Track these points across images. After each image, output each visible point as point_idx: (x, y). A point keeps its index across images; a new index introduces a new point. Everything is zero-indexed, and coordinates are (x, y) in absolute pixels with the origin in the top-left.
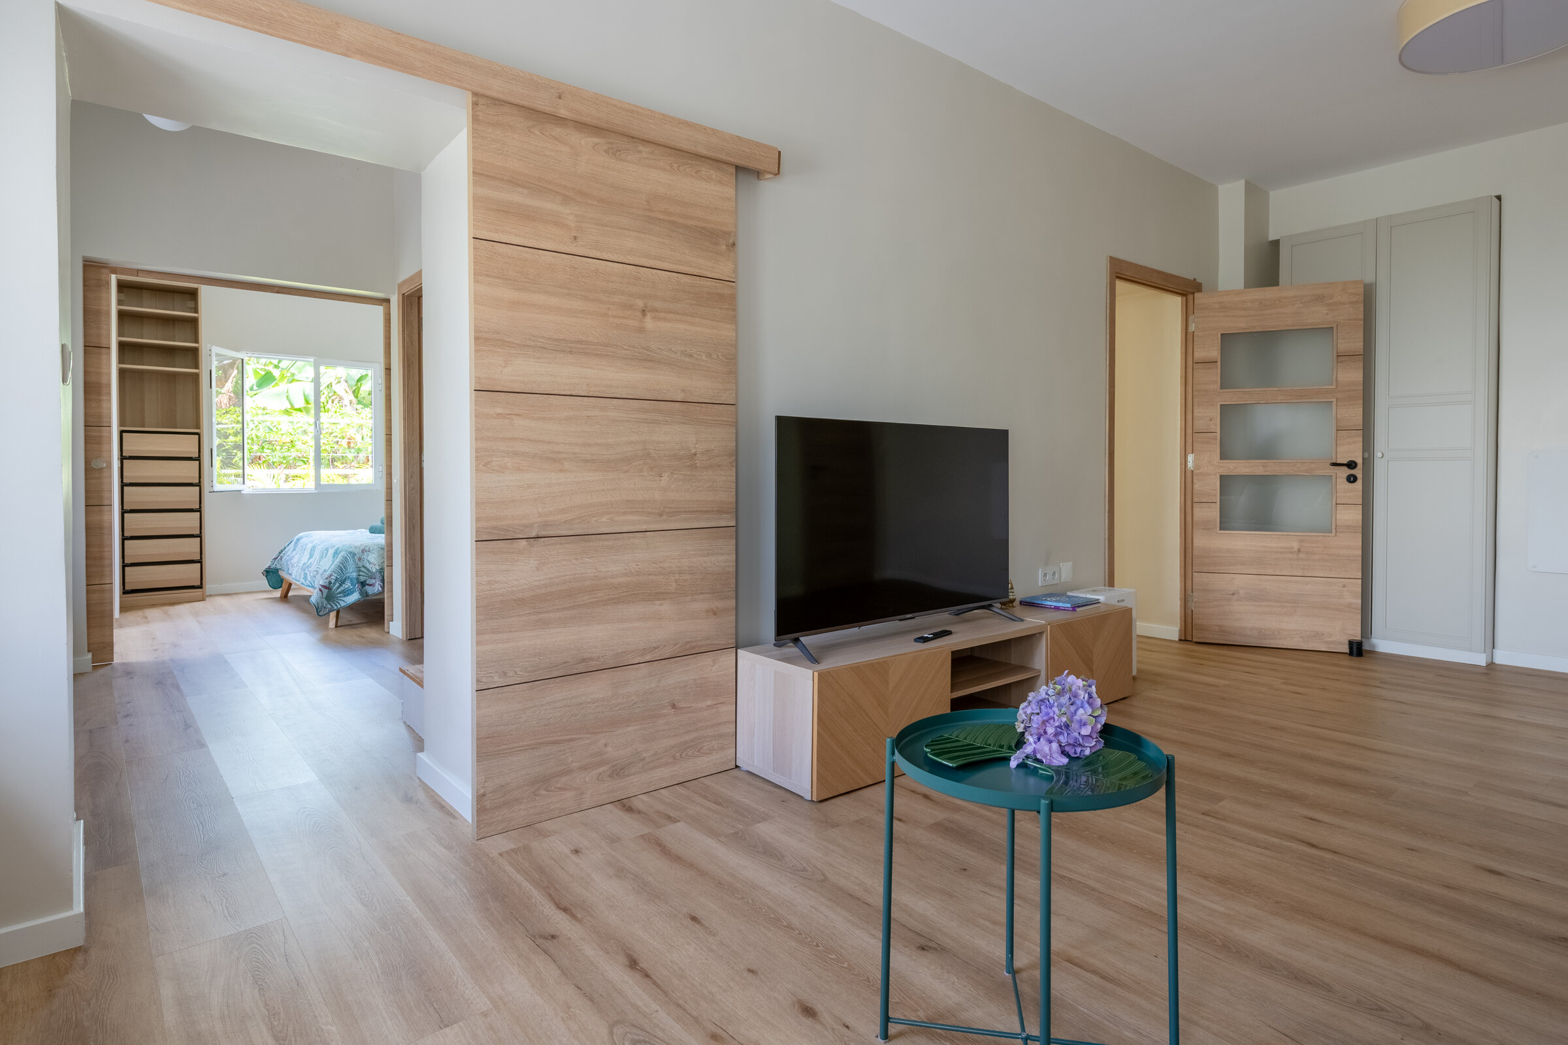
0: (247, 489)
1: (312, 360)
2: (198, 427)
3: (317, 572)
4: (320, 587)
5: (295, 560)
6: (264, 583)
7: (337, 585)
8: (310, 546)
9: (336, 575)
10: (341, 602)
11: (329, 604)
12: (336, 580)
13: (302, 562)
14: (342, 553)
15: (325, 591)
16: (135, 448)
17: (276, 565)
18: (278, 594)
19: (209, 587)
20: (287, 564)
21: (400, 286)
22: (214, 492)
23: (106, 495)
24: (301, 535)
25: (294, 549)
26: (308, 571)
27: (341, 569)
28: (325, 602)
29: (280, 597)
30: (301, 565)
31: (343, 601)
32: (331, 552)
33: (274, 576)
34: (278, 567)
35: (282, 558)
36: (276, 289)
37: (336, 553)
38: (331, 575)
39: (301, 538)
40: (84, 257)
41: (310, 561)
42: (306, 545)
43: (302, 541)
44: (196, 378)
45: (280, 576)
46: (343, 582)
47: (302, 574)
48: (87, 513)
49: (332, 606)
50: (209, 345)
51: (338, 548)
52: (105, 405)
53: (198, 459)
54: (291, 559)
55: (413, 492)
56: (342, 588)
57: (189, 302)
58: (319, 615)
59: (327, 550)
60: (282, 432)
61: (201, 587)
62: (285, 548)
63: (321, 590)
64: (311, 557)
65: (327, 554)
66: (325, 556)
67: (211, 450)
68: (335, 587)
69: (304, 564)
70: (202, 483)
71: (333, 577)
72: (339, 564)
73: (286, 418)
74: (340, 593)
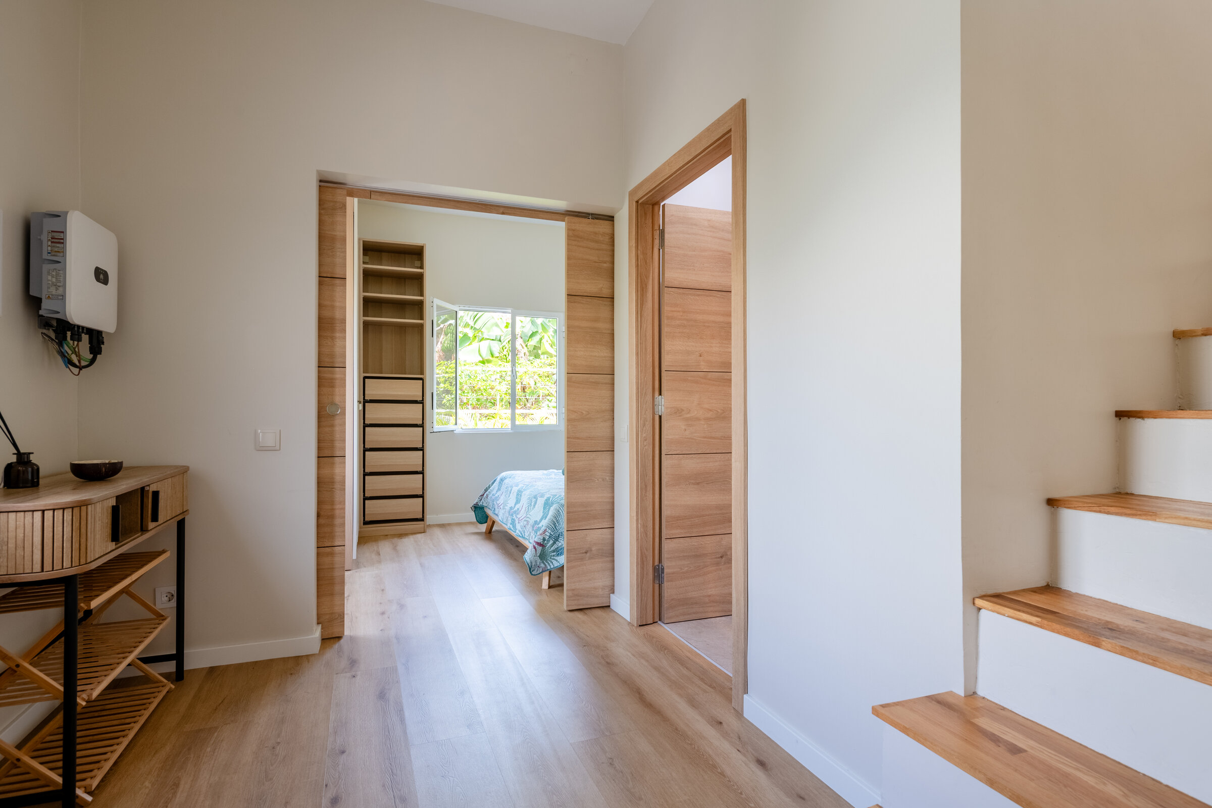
0: (458, 429)
1: (510, 311)
2: (422, 372)
3: (528, 522)
4: (534, 544)
5: (501, 501)
6: (471, 516)
7: (551, 542)
8: (515, 489)
9: (550, 531)
10: (554, 562)
11: (543, 562)
12: (550, 537)
13: (509, 506)
14: (554, 506)
15: (539, 549)
16: (374, 393)
17: (483, 503)
18: (483, 528)
19: (430, 518)
20: (493, 504)
21: (632, 194)
22: (434, 432)
23: (338, 444)
24: (504, 474)
25: (499, 489)
26: (517, 517)
27: (554, 524)
28: (539, 561)
29: (485, 533)
30: (508, 508)
31: (556, 560)
32: (541, 501)
33: (481, 513)
34: (485, 504)
35: (487, 495)
36: (502, 210)
37: (547, 504)
38: (545, 531)
39: (505, 478)
40: (319, 172)
41: (517, 506)
42: (512, 487)
43: (506, 481)
44: (420, 328)
45: (485, 512)
46: (556, 540)
47: (510, 519)
48: (319, 467)
49: (545, 565)
50: (432, 297)
51: (548, 499)
52: (338, 343)
53: (422, 402)
54: (497, 498)
55: (645, 444)
56: (555, 546)
57: (416, 262)
58: (532, 574)
59: (535, 497)
60: (478, 379)
61: (422, 520)
62: (489, 487)
63: (535, 548)
64: (518, 502)
65: (536, 503)
66: (534, 506)
67: (432, 393)
68: (549, 545)
69: (511, 508)
70: (425, 425)
71: (547, 533)
72: (552, 517)
73: (480, 367)
74: (554, 551)
